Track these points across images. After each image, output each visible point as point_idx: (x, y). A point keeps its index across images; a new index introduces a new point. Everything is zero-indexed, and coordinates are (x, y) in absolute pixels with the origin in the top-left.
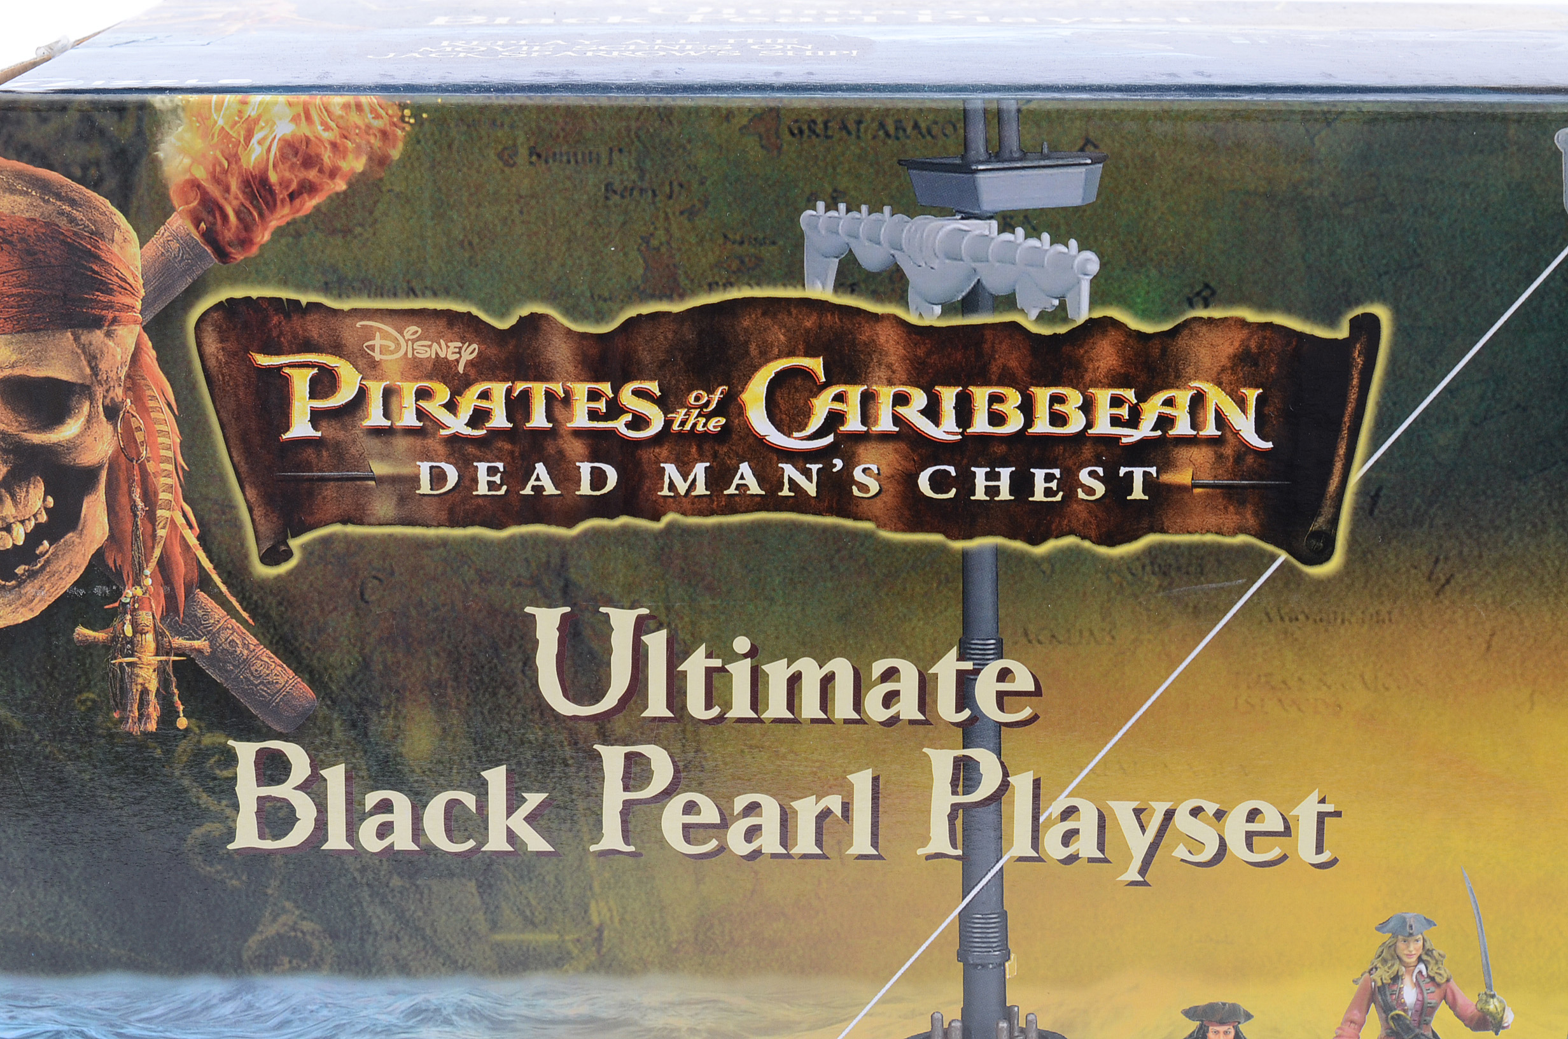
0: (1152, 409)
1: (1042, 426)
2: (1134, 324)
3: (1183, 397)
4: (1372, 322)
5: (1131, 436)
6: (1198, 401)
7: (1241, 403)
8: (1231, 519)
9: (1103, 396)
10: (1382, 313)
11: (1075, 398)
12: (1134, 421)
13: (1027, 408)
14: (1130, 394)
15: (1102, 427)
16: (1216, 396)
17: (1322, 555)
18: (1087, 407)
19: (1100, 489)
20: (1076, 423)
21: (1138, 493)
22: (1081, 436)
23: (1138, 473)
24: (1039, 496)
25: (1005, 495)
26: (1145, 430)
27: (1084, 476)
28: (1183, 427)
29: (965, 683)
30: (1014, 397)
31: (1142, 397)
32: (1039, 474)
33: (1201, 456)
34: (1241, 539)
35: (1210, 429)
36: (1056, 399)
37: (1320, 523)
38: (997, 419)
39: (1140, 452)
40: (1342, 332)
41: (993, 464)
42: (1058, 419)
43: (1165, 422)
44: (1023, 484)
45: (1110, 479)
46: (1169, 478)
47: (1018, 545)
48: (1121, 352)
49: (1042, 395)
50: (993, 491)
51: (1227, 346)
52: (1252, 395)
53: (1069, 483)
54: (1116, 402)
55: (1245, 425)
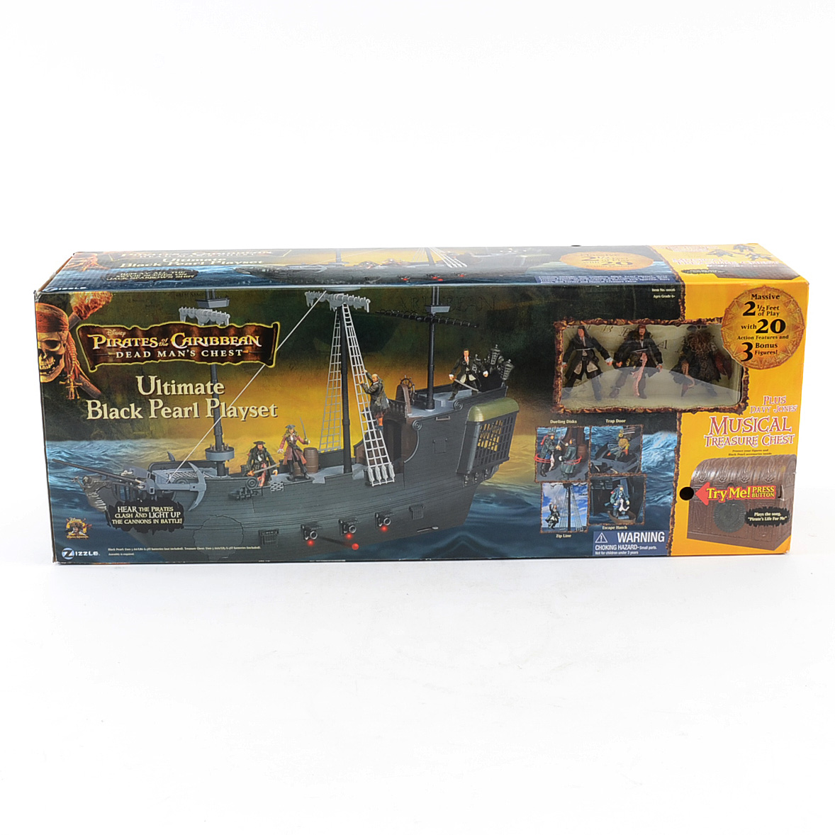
0: (241, 340)
1: (222, 343)
2: (237, 326)
3: (246, 338)
4: (277, 325)
5: (237, 345)
6: (248, 339)
7: (256, 339)
8: (255, 358)
9: (232, 338)
10: (278, 323)
11: (227, 339)
12: (238, 342)
13: (219, 340)
14: (237, 338)
15: (232, 343)
16: (251, 338)
17: (272, 364)
18: (230, 340)
19: (233, 354)
20: (228, 343)
21: (239, 354)
22: (229, 345)
23: (239, 351)
24: (222, 355)
25: (217, 355)
26: (240, 344)
27: (230, 352)
28: (246, 343)
29: (212, 387)
30: (217, 339)
31: (239, 338)
32: (222, 352)
33: (250, 348)
34: (257, 362)
35: (251, 343)
36: (224, 339)
37: (270, 359)
38: (214, 342)
39: (239, 348)
40: (272, 327)
41: (214, 350)
42: (225, 342)
43: (243, 342)
44: (219, 353)
45: (234, 352)
46: (244, 352)
47: (219, 364)
48: (235, 331)
49: (222, 338)
50: (214, 355)
51: (253, 329)
52: (257, 337)
53: (227, 353)
54: (235, 339)
55: (257, 343)
